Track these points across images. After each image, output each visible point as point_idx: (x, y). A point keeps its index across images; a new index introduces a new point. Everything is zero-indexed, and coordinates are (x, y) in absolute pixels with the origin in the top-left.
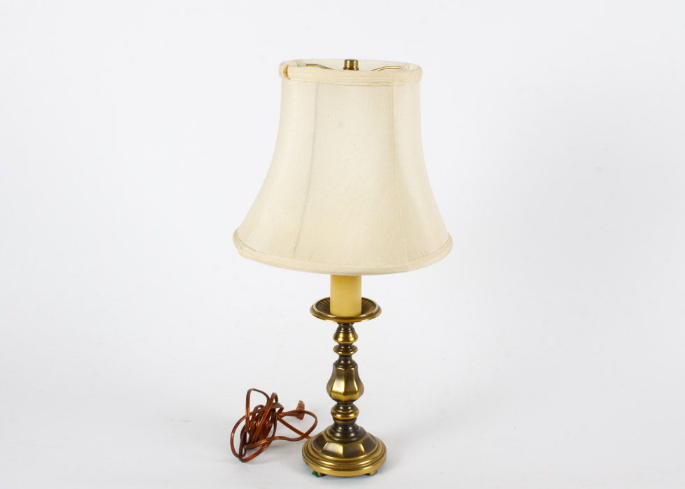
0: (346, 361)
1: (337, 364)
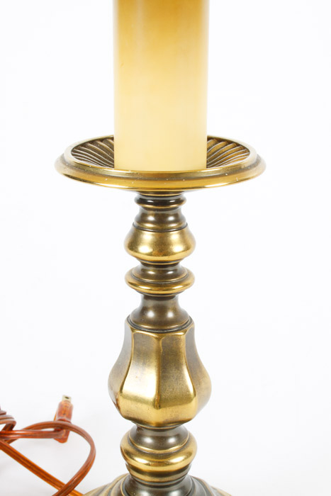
0: (161, 311)
1: (137, 321)
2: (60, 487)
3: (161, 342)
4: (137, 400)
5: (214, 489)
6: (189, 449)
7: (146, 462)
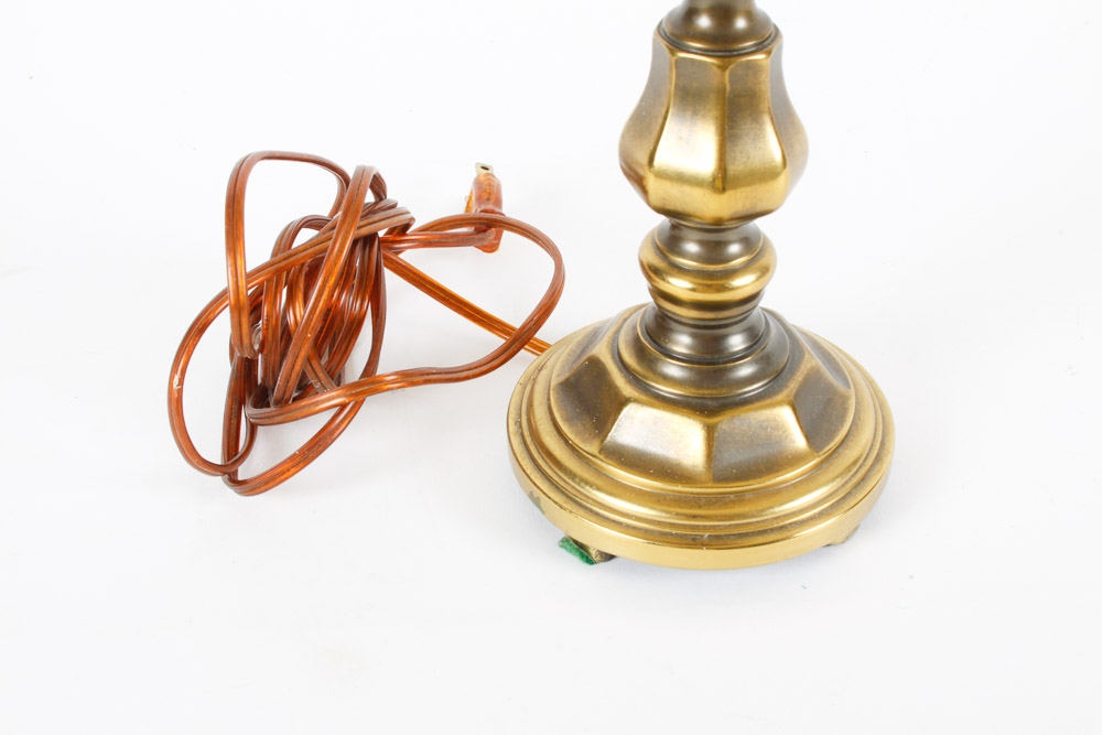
0: (723, 16)
1: (679, 36)
2: (508, 334)
3: (727, 73)
4: (680, 178)
5: (804, 333)
6: (763, 262)
7: (690, 286)
